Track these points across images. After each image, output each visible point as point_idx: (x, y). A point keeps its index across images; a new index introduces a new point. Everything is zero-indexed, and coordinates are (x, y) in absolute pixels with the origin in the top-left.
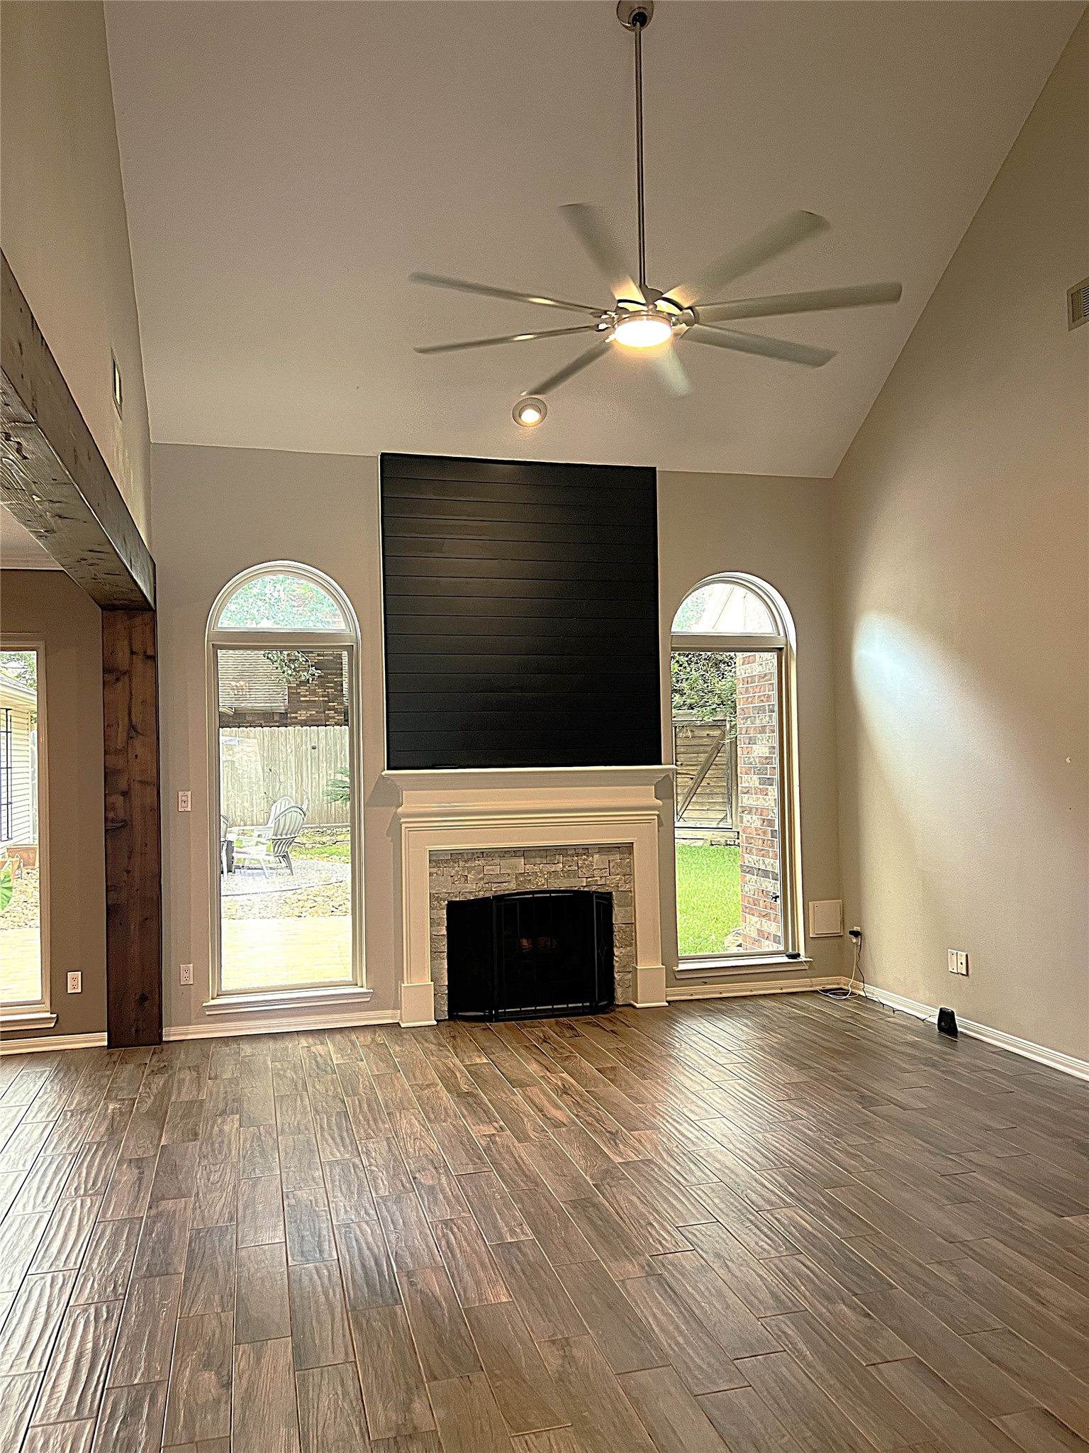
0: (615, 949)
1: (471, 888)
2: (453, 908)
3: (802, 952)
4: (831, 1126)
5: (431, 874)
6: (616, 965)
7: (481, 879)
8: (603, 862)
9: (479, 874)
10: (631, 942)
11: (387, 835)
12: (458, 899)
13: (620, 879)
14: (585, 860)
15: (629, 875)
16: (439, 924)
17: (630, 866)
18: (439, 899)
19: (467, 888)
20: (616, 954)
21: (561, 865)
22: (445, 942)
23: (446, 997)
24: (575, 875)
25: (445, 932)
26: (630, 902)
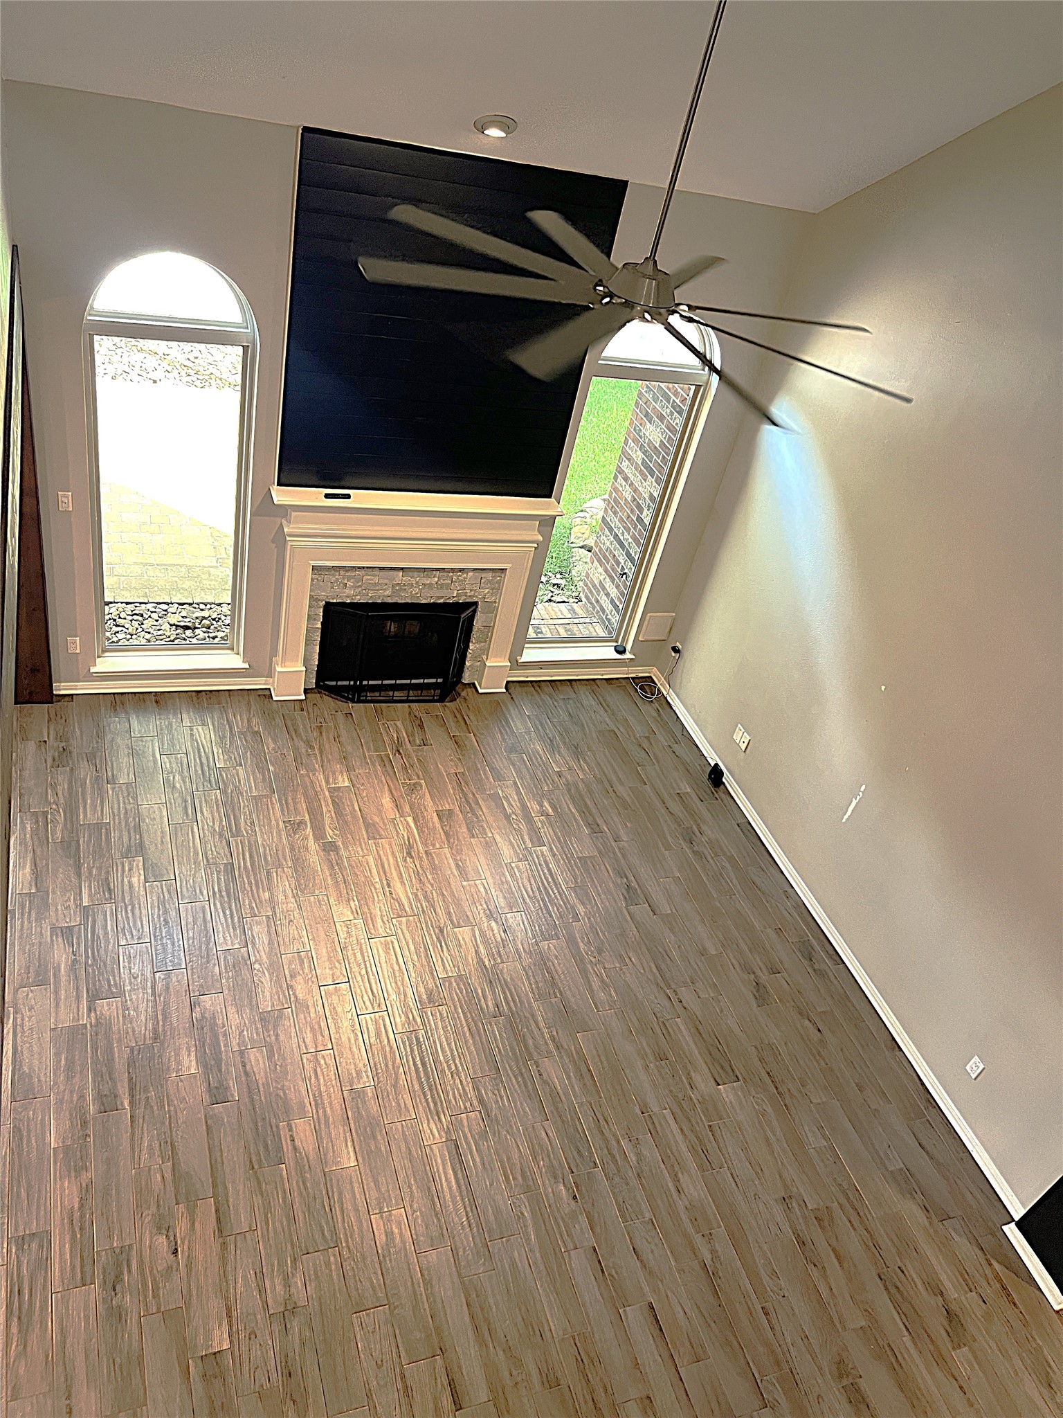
0: (471, 644)
1: (350, 594)
2: (329, 607)
3: (629, 647)
4: (598, 934)
5: (312, 580)
6: (469, 655)
7: (359, 586)
8: (475, 579)
9: (358, 582)
10: (487, 639)
11: (273, 542)
12: (335, 601)
13: (488, 592)
14: (460, 576)
15: (497, 589)
16: (315, 620)
17: (499, 582)
18: (317, 600)
19: (345, 593)
20: (471, 647)
21: (436, 579)
22: (319, 634)
23: (315, 673)
24: (448, 587)
25: (319, 626)
26: (492, 609)
